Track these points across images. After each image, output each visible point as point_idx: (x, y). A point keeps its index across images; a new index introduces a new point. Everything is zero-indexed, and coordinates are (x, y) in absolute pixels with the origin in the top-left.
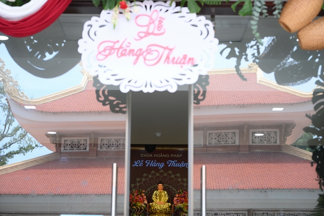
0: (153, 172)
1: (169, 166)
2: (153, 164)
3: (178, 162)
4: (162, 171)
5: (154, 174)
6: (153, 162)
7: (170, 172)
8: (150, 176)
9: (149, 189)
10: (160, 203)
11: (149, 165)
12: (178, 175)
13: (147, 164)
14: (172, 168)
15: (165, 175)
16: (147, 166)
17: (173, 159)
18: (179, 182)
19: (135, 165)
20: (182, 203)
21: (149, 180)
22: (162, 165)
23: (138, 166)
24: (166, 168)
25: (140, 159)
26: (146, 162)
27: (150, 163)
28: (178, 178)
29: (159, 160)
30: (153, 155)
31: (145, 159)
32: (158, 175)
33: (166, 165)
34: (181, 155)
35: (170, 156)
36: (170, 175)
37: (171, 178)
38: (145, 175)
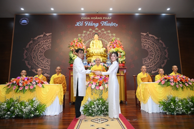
0: (90, 30)
1: (102, 25)
2: (91, 24)
3: (109, 23)
4: (97, 29)
5: (91, 31)
6: (90, 23)
7: (103, 29)
8: (88, 33)
9: (88, 42)
10: (96, 49)
11: (88, 25)
12: (109, 31)
13: (86, 24)
14: (104, 27)
15: (100, 31)
16: (86, 25)
17: (105, 20)
18: (109, 36)
19: (77, 25)
20: (114, 48)
21: (88, 36)
22: (97, 25)
23: (79, 25)
24: (100, 27)
25: (81, 20)
26: (85, 23)
27: (88, 23)
28: (109, 33)
29: (95, 21)
30: (90, 18)
31: (85, 20)
32: (94, 31)
33: (100, 25)
34: (110, 18)
35: (103, 18)
36: (103, 31)
37: (104, 33)
38: (84, 32)
